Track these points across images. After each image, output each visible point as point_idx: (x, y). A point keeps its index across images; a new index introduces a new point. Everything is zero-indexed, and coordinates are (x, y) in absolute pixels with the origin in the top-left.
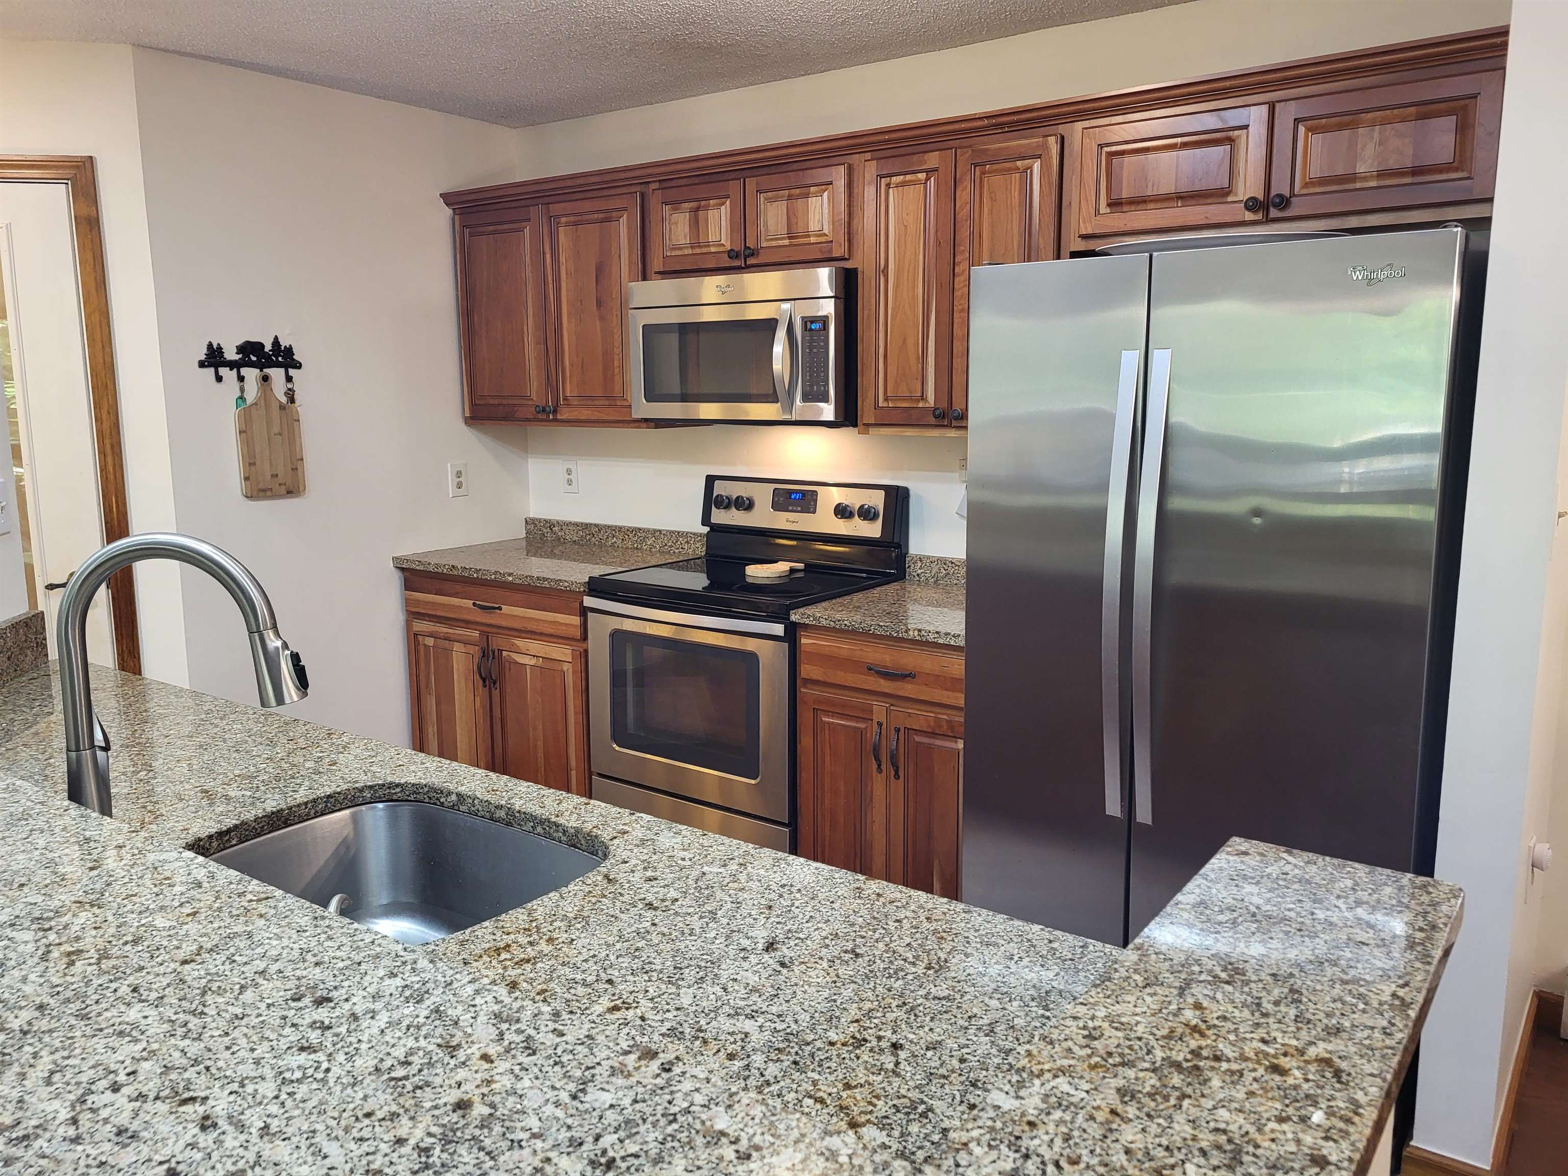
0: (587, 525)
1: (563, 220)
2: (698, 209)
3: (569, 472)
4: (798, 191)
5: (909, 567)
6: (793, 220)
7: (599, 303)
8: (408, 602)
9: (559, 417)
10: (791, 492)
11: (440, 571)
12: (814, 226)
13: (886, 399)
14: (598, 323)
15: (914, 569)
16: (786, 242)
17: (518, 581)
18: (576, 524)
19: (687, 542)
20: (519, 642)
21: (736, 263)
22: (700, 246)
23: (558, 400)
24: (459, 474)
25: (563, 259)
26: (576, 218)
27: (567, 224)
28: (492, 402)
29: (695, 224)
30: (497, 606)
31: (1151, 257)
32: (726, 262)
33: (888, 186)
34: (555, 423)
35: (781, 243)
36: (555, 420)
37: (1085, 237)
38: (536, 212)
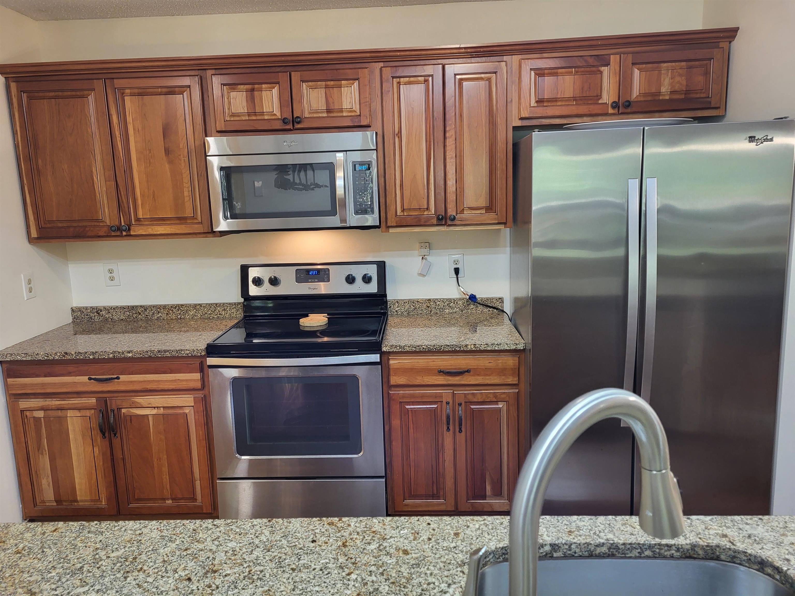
0: (133, 307)
1: (128, 91)
2: (253, 90)
3: (111, 271)
4: (332, 83)
5: (390, 307)
6: (330, 100)
7: (167, 151)
8: (7, 387)
9: (132, 233)
10: (308, 271)
11: (51, 358)
12: (346, 105)
13: (403, 210)
14: (167, 166)
15: (393, 309)
16: (325, 115)
17: (138, 356)
18: (123, 308)
19: (224, 310)
20: (140, 400)
21: (287, 127)
22: (256, 115)
23: (130, 220)
24: (29, 282)
25: (129, 119)
26: (140, 91)
27: (132, 95)
28: (60, 225)
29: (251, 100)
30: (115, 376)
31: (644, 129)
32: (279, 125)
33: (399, 83)
34: (128, 238)
35: (321, 115)
36: (130, 235)
37: (522, 119)
38: (99, 85)
